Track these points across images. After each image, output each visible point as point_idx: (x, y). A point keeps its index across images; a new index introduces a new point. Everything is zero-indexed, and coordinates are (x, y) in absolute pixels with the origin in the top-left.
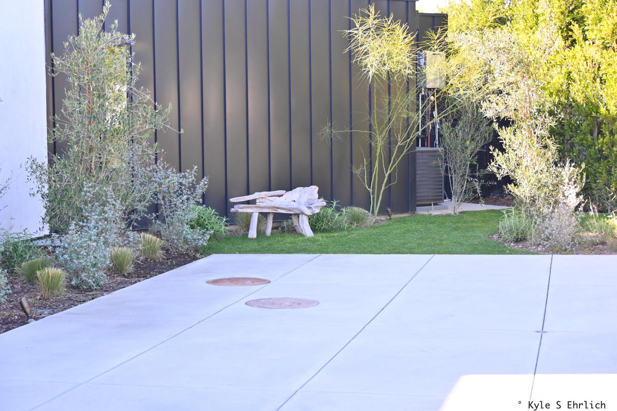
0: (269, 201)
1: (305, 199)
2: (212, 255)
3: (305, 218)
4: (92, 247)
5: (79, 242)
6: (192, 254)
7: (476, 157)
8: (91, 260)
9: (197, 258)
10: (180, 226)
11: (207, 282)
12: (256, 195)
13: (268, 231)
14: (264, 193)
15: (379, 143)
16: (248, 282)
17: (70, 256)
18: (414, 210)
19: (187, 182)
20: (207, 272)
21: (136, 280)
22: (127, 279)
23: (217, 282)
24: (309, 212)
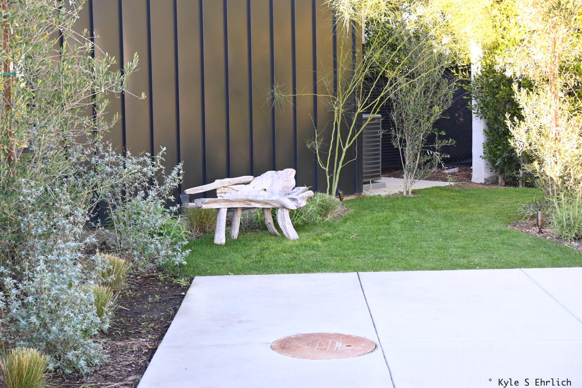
0: (233, 192)
1: (278, 186)
2: (197, 279)
3: (287, 213)
4: (78, 301)
5: (54, 292)
6: (161, 277)
7: (437, 124)
8: (81, 323)
9: (179, 286)
10: (143, 237)
11: (273, 348)
12: (217, 184)
13: (235, 232)
14: (227, 181)
15: (339, 110)
16: (339, 344)
17: (38, 317)
18: (361, 191)
19: (149, 171)
20: (241, 321)
21: (135, 343)
22: (119, 343)
23: (288, 348)
24: (292, 206)
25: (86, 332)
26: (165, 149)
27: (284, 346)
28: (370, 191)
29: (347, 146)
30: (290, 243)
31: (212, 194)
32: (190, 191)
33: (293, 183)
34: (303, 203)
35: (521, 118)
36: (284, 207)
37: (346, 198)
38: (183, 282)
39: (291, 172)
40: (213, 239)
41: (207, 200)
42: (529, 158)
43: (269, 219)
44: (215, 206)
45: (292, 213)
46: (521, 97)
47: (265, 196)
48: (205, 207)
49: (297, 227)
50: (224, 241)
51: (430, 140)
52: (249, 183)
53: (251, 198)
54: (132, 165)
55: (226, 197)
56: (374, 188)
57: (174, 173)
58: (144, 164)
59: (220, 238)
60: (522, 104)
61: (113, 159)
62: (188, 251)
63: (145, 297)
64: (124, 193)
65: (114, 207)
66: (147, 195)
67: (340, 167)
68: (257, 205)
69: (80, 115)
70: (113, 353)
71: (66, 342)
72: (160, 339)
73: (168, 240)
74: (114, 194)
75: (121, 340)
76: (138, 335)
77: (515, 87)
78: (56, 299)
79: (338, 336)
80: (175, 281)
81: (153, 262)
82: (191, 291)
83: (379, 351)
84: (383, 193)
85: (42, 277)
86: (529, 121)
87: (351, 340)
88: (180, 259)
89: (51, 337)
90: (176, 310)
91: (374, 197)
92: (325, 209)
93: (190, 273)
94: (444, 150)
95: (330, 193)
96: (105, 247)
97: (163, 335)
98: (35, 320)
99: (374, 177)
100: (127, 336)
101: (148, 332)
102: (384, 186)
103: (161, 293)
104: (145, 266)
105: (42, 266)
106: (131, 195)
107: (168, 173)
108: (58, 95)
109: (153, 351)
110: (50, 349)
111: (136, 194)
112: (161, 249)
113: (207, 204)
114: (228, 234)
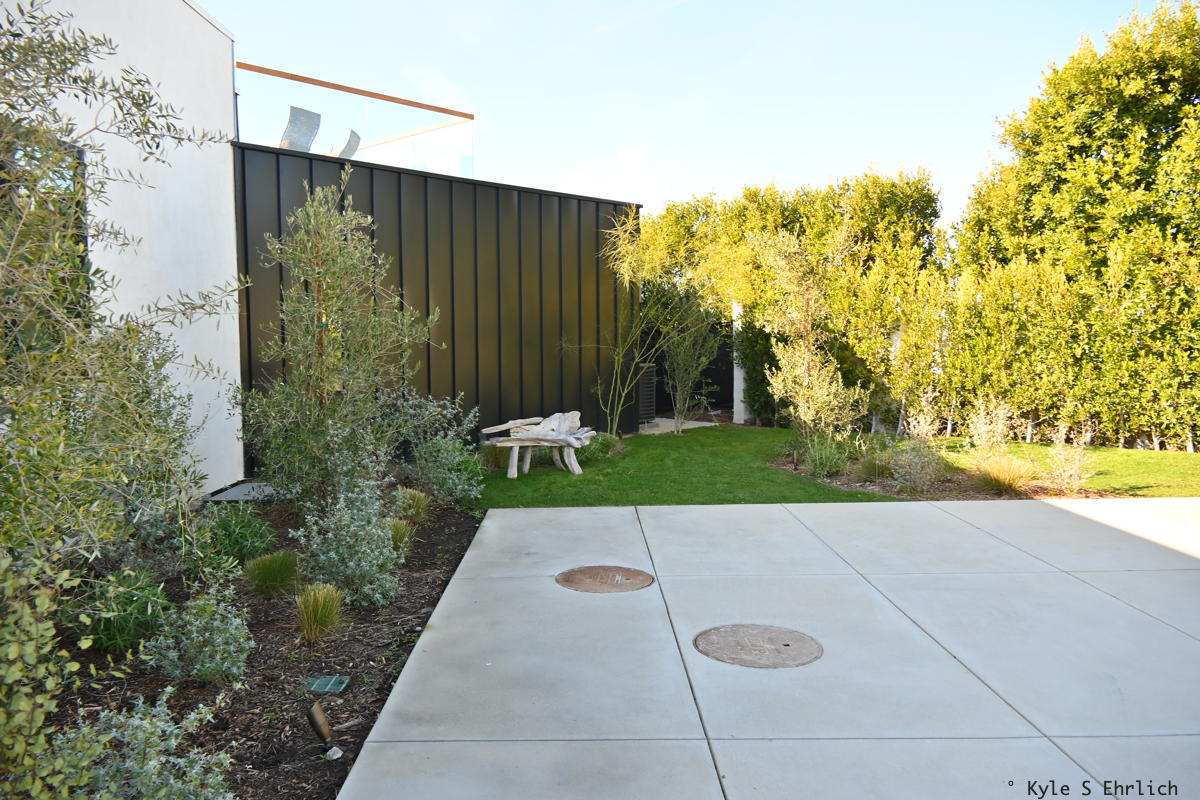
0: (525, 432)
1: (565, 427)
2: (491, 512)
3: (572, 451)
4: (376, 538)
5: (352, 529)
6: (458, 509)
7: (704, 373)
8: (377, 559)
9: (474, 518)
10: (443, 473)
11: (557, 581)
12: (510, 424)
13: (527, 467)
14: (519, 421)
15: (619, 359)
16: (618, 578)
17: (337, 552)
18: (637, 430)
19: (449, 413)
20: (528, 554)
21: (431, 575)
22: (415, 575)
23: (572, 581)
24: (577, 444)
25: (381, 567)
26: (463, 393)
27: (568, 579)
28: (646, 430)
29: (626, 391)
30: (574, 478)
31: (506, 433)
32: (485, 431)
33: (578, 424)
34: (587, 443)
35: (779, 368)
36: (569, 445)
37: (624, 437)
38: (477, 514)
39: (576, 415)
40: (506, 473)
41: (501, 439)
42: (785, 403)
43: (557, 456)
44: (509, 444)
45: (577, 451)
46: (778, 350)
47: (553, 436)
48: (499, 445)
49: (581, 463)
50: (516, 476)
51: (698, 386)
52: (538, 424)
53: (540, 437)
54: (433, 409)
55: (519, 436)
56: (649, 427)
57: (471, 415)
58: (444, 407)
59: (513, 473)
60: (779, 356)
61: (416, 402)
62: (482, 486)
63: (442, 528)
64: (425, 432)
65: (417, 445)
66: (446, 436)
67: (620, 409)
68: (546, 444)
69: (387, 362)
70: (409, 584)
71: (363, 577)
72: (454, 570)
73: (465, 476)
74: (417, 434)
75: (417, 571)
76: (434, 566)
77: (773, 340)
78: (355, 535)
79: (618, 569)
80: (471, 513)
81: (451, 495)
82: (486, 523)
83: (656, 584)
84: (656, 432)
85: (341, 513)
86: (786, 372)
87: (630, 573)
88: (475, 493)
89: (349, 572)
90: (470, 542)
91: (649, 436)
92: (606, 447)
93: (484, 505)
94: (710, 395)
95: (611, 433)
96: (407, 482)
97: (457, 566)
98: (334, 556)
99: (649, 417)
100: (423, 567)
101: (443, 563)
102: (657, 426)
103: (457, 525)
104: (443, 499)
105: (341, 504)
106: (432, 435)
107: (466, 415)
108: (365, 345)
109: (446, 583)
110: (347, 583)
111: (436, 435)
112: (459, 484)
113: (501, 443)
114: (520, 469)
